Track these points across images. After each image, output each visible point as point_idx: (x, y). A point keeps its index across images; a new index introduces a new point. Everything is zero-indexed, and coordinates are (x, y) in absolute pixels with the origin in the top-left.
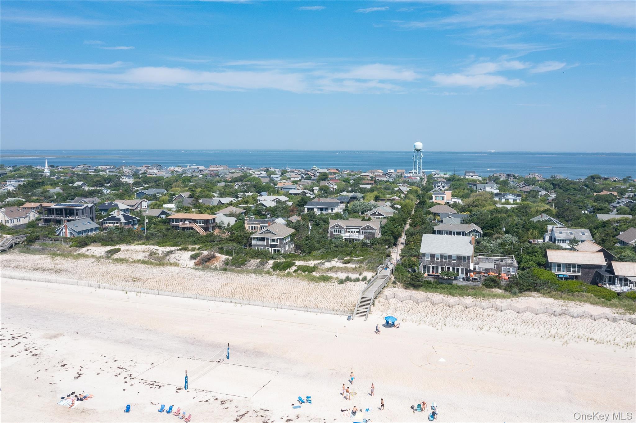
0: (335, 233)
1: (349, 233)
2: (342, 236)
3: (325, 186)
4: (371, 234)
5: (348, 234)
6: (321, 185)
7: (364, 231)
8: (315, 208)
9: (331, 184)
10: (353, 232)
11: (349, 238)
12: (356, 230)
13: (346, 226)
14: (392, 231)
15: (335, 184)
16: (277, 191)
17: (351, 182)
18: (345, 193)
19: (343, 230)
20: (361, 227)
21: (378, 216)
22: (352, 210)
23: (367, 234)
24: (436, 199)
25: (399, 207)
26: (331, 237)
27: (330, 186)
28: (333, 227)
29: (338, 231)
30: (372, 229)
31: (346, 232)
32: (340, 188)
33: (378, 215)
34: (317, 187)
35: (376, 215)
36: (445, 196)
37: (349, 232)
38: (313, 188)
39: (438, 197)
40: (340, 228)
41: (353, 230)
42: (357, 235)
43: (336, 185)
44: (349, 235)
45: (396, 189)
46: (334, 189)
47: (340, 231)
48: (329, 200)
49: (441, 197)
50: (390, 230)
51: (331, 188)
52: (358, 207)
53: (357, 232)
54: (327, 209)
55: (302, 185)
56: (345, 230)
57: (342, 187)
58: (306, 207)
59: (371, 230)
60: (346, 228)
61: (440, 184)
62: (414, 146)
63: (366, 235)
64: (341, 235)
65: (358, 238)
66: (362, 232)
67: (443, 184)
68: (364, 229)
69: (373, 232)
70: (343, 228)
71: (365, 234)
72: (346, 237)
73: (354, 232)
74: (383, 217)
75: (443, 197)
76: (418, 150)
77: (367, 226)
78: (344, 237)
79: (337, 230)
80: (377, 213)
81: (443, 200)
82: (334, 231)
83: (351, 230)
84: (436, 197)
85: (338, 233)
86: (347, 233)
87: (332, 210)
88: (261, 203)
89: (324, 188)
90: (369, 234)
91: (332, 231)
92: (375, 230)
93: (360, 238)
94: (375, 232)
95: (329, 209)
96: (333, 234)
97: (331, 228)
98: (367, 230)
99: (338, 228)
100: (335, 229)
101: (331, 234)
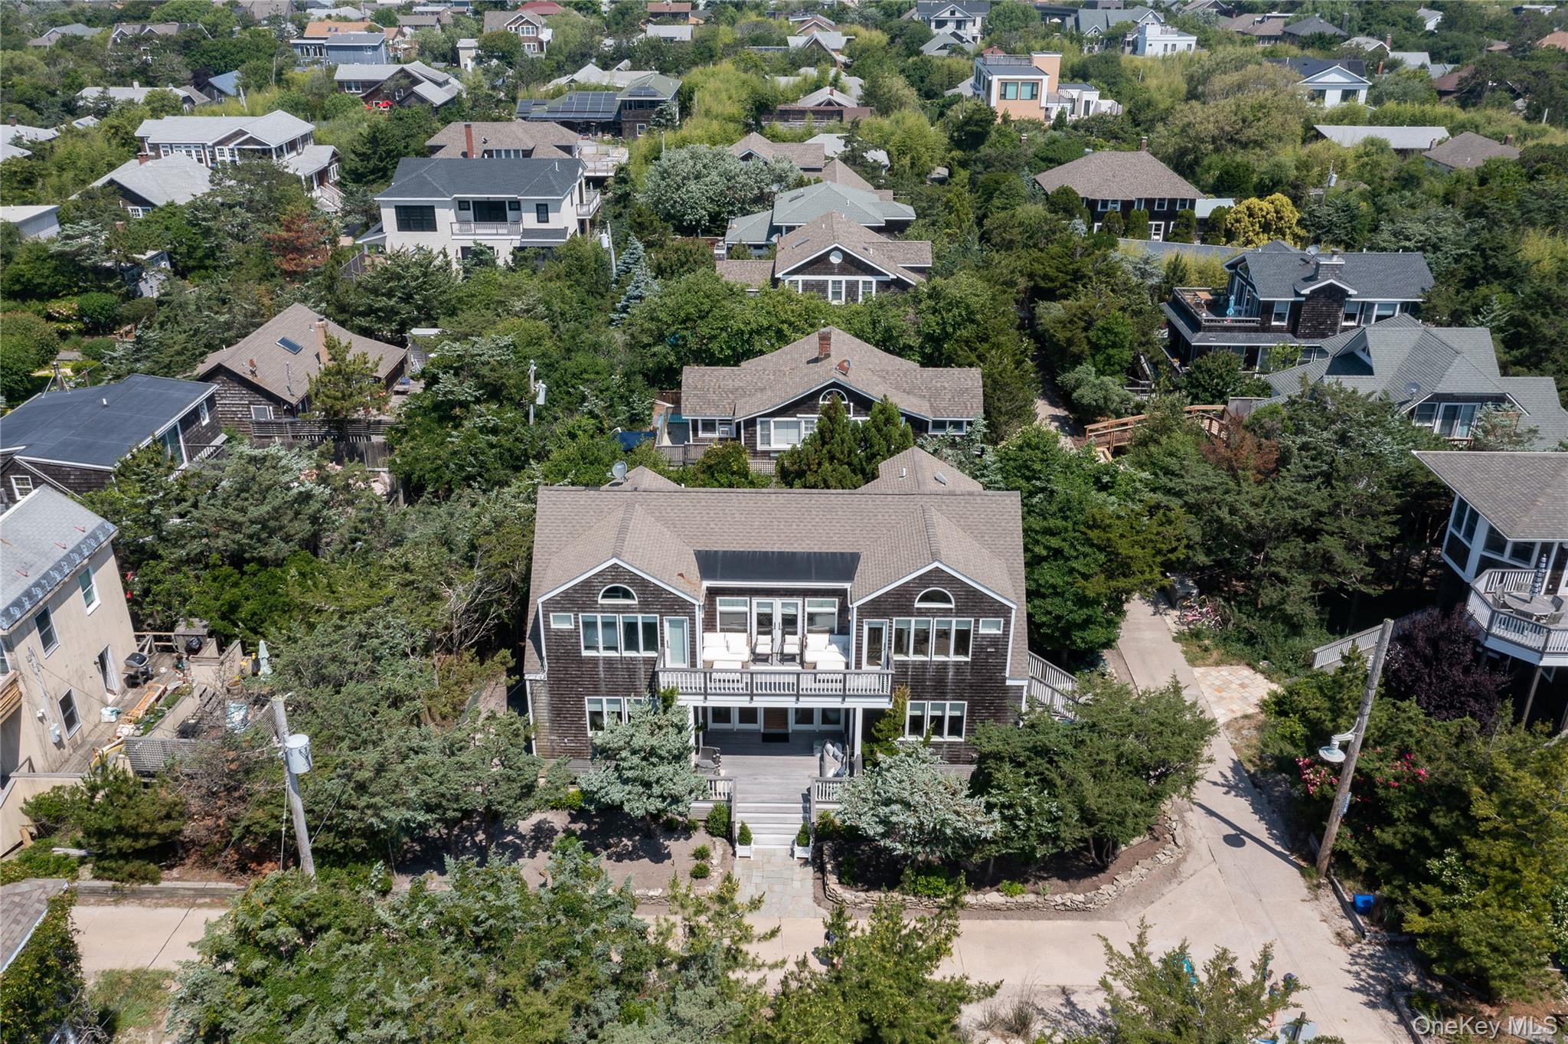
0: (601, 653)
1: (740, 638)
3: (505, 36)
4: (961, 651)
6: (486, 30)
7: (889, 626)
8: (444, 205)
9: (528, 22)
10: (777, 620)
11: (740, 702)
12: (805, 608)
13: (705, 559)
14: (1101, 549)
15: (544, 20)
16: (279, 74)
17: (604, 8)
18: (590, 74)
19: (676, 625)
21: (844, 278)
22: (656, 204)
23: (921, 650)
24: (1003, 96)
25: (881, 156)
26: (558, 685)
27: (525, 32)
28: (577, 600)
29: (630, 628)
30: (976, 604)
31: (710, 629)
32: (566, 43)
33: (842, 270)
34: (473, 36)
35: (830, 269)
36: (1045, 78)
38: (454, 43)
39: (1015, 83)
40: (644, 606)
41: (778, 607)
43: (547, 26)
45: (796, 42)
46: (541, 43)
47: (651, 629)
48: (520, 134)
49: (1025, 83)
50: (1088, 542)
51: (530, 39)
52: (692, 185)
54: (516, 206)
55: (416, 27)
57: (576, 36)
58: (388, 204)
59: (960, 612)
61: (947, 14)
63: (911, 657)
66: (875, 634)
67: (957, 15)
68: (894, 604)
69: (988, 628)
70: (677, 606)
71: (900, 648)
72: (715, 702)
73: (789, 622)
74: (873, 279)
75: (1035, 85)
77: (924, 580)
78: (694, 702)
79: (620, 619)
80: (835, 259)
81: (1034, 96)
83: (751, 607)
84: (1005, 84)
85: (632, 646)
86: (719, 638)
87: (542, 211)
88: (112, 182)
89: (501, 44)
90: (942, 650)
91: (570, 631)
92: (1003, 611)
93: (859, 705)
94: (1006, 634)
95: (523, 205)
96: (581, 661)
97: (558, 602)
98: (921, 612)
99: (626, 609)
100: (599, 616)
101: (554, 658)
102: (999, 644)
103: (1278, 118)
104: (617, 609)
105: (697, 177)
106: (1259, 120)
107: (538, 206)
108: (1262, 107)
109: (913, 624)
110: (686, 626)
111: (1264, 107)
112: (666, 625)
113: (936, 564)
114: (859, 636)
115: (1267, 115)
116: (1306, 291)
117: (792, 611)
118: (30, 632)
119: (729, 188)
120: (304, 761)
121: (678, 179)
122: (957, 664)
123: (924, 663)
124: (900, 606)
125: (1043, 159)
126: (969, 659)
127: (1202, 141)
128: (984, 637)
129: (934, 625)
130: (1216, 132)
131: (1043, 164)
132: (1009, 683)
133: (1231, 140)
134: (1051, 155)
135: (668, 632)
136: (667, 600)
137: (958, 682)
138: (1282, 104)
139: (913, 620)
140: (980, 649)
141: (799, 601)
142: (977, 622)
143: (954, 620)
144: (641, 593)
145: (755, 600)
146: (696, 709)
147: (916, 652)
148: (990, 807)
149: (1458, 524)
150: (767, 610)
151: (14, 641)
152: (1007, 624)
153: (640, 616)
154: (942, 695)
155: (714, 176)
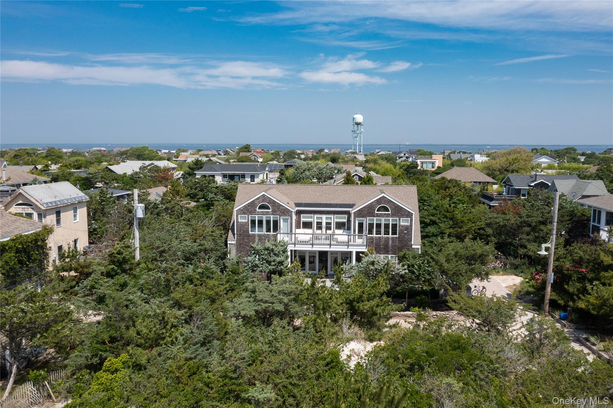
0: (257, 232)
1: (309, 231)
2: (284, 245)
4: (394, 233)
5: (304, 234)
7: (366, 221)
10: (324, 224)
11: (308, 248)
12: (334, 219)
13: (297, 205)
14: (451, 219)
18: (275, 162)
19: (285, 221)
20: (352, 206)
23: (378, 232)
24: (422, 167)
26: (240, 246)
28: (248, 209)
29: (268, 222)
30: (399, 212)
31: (298, 227)
36: (437, 161)
37: (307, 225)
39: (426, 163)
40: (274, 213)
41: (324, 219)
42: (341, 236)
43: (261, 157)
44: (307, 238)
47: (276, 223)
49: (430, 162)
50: (446, 217)
51: (255, 161)
53: (340, 226)
54: (243, 176)
56: (294, 217)
59: (393, 215)
60: (299, 213)
61: (403, 155)
62: (354, 118)
63: (374, 235)
64: (280, 237)
65: (344, 249)
66: (361, 225)
67: (406, 155)
68: (368, 211)
69: (404, 222)
70: (286, 212)
71: (370, 232)
72: (299, 248)
73: (328, 224)
75: (433, 163)
76: (358, 124)
77: (379, 201)
78: (290, 248)
79: (264, 217)
81: (433, 167)
82: (253, 222)
83: (314, 219)
84: (422, 163)
85: (268, 230)
86: (302, 230)
87: (253, 177)
90: (387, 233)
91: (246, 223)
92: (409, 215)
93: (354, 250)
94: (411, 225)
95: (246, 176)
96: (249, 236)
97: (242, 210)
98: (378, 215)
99: (267, 213)
100: (257, 216)
101: (239, 235)
102: (408, 229)
103: (522, 163)
104: (263, 214)
105: (309, 170)
106: (516, 163)
107: (251, 176)
108: (516, 159)
109: (375, 221)
110: (289, 221)
111: (517, 159)
112: (282, 220)
113: (383, 195)
114: (355, 226)
115: (518, 162)
116: (533, 184)
117: (329, 221)
118: (53, 214)
119: (320, 173)
120: (142, 212)
121: (302, 170)
122: (393, 238)
123: (380, 238)
124: (370, 213)
125: (435, 173)
126: (397, 236)
127: (495, 170)
128: (403, 226)
129: (383, 221)
130: (500, 168)
131: (435, 175)
132: (413, 247)
133: (506, 170)
134: (438, 172)
135: (282, 224)
136: (282, 209)
137: (393, 246)
138: (524, 158)
139: (375, 218)
140: (401, 232)
141: (332, 216)
142: (400, 220)
143: (391, 219)
144: (273, 206)
145: (316, 216)
146: (291, 251)
147: (376, 234)
148: (403, 266)
149: (594, 221)
150: (320, 221)
151: (47, 214)
152: (411, 220)
153: (272, 216)
154: (387, 252)
155: (315, 169)
